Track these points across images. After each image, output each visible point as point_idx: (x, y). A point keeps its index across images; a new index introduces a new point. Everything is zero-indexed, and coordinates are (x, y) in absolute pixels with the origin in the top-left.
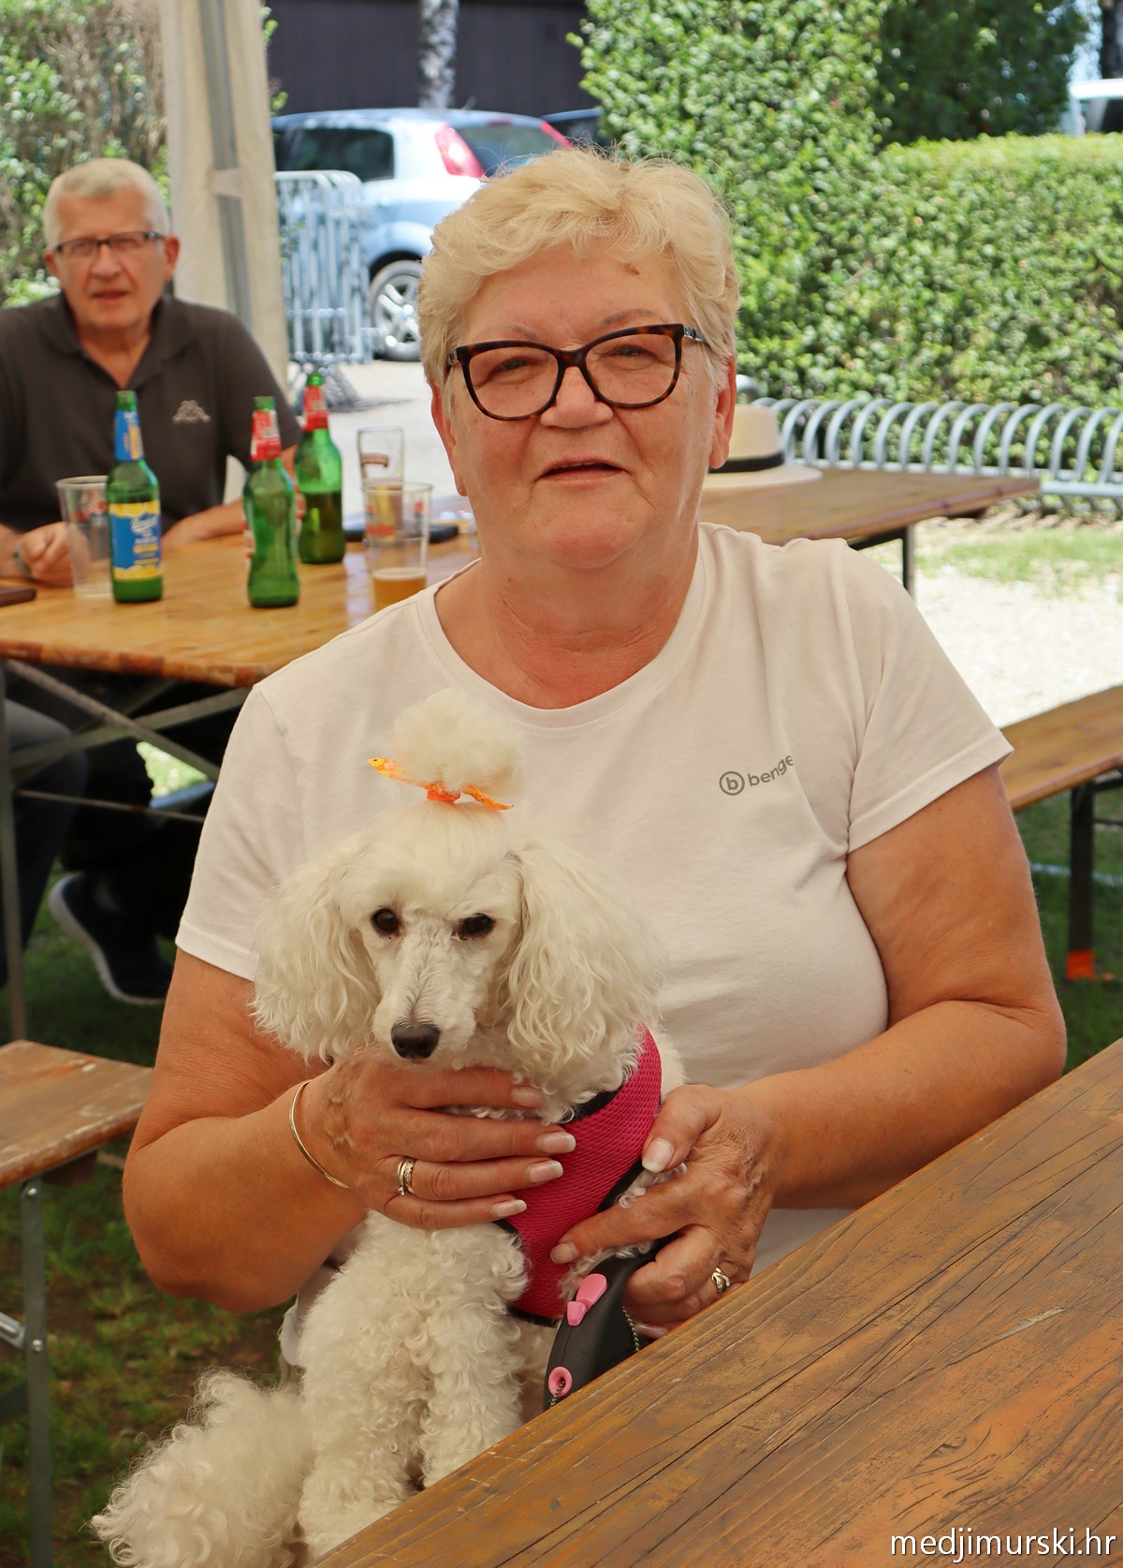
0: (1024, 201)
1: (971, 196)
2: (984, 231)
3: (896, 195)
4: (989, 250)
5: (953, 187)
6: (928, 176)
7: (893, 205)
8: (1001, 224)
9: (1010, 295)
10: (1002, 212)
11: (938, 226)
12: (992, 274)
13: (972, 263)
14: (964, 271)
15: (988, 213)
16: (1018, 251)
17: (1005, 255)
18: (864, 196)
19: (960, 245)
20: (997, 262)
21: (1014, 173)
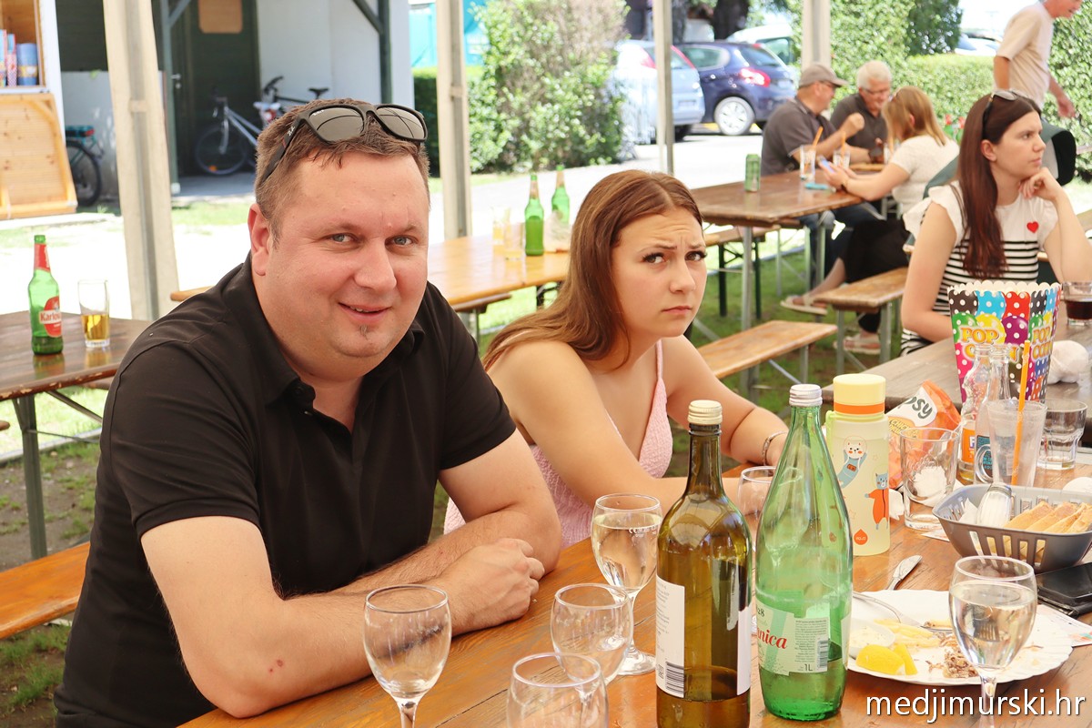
0: (963, 77)
1: (943, 76)
2: (947, 88)
3: (913, 75)
4: (949, 95)
5: (935, 73)
6: (925, 68)
7: (911, 78)
8: (954, 85)
9: (957, 111)
10: (955, 81)
11: (930, 86)
12: (950, 103)
13: (942, 99)
14: (938, 102)
15: (949, 81)
16: (960, 95)
17: (955, 96)
18: (900, 75)
19: (937, 93)
20: (952, 99)
21: (959, 68)
